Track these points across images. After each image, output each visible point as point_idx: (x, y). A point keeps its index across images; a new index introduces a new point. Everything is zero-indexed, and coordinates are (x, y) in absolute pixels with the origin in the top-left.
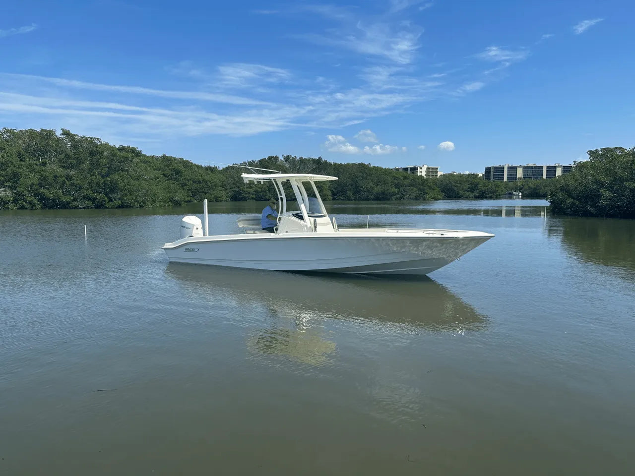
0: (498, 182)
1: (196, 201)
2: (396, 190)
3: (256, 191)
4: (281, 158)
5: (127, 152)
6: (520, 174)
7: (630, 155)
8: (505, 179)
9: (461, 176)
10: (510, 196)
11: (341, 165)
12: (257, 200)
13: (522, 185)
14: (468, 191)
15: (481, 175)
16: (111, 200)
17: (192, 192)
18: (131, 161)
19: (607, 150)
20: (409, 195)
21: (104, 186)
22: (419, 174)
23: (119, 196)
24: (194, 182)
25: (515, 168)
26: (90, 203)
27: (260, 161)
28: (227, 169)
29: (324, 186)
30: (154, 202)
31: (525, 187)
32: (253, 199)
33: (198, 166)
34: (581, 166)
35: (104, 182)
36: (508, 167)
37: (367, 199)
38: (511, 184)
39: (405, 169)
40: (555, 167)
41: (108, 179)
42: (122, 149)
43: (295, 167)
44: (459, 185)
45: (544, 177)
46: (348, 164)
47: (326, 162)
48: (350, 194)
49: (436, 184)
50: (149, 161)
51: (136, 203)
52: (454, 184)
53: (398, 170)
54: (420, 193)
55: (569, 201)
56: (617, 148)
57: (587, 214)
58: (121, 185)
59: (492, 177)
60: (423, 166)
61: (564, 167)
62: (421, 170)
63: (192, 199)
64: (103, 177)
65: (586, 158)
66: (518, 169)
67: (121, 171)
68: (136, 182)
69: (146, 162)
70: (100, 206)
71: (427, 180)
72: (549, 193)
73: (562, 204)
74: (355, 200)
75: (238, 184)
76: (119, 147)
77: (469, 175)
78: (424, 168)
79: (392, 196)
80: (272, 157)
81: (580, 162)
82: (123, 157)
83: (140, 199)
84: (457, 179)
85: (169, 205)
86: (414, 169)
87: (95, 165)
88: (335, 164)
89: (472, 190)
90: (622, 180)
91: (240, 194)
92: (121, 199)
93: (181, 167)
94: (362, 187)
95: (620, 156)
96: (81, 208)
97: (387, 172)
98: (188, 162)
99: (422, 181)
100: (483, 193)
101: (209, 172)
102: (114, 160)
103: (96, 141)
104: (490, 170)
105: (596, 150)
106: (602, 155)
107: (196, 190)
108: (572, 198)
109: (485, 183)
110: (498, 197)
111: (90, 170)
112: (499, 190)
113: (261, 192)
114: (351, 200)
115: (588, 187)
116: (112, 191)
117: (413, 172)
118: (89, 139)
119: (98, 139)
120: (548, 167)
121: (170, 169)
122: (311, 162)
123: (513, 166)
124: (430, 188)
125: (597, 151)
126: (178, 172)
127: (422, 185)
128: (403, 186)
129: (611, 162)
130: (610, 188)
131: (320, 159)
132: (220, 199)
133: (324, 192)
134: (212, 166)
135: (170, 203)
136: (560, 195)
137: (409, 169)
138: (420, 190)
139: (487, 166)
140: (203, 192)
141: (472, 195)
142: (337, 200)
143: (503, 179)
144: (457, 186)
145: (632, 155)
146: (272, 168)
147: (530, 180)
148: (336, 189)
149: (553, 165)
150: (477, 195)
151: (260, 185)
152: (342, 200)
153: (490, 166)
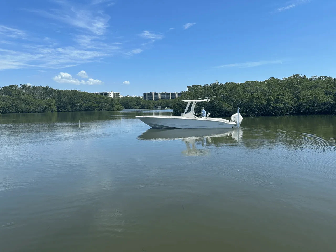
0: (150, 101)
2: (97, 105)
3: (3, 108)
4: (20, 86)
6: (160, 97)
8: (153, 100)
9: (132, 98)
10: (156, 108)
11: (62, 91)
12: (3, 113)
13: (161, 102)
14: (136, 105)
15: (142, 97)
19: (195, 86)
20: (104, 108)
22: (110, 96)
25: (157, 94)
29: (51, 103)
31: (162, 103)
36: (154, 94)
37: (80, 110)
38: (156, 102)
39: (102, 94)
40: (175, 94)
43: (31, 92)
44: (131, 102)
45: (171, 98)
46: (66, 90)
47: (51, 89)
48: (69, 108)
49: (119, 102)
53: (97, 94)
54: (111, 106)
56: (199, 85)
59: (147, 98)
60: (111, 92)
61: (179, 94)
62: (110, 94)
65: (187, 90)
66: (159, 94)
71: (114, 99)
72: (172, 106)
73: (178, 111)
74: (72, 111)
77: (136, 97)
78: (112, 94)
79: (94, 108)
80: (13, 85)
81: (184, 92)
84: (130, 99)
86: (106, 94)
88: (58, 90)
89: (138, 105)
94: (76, 104)
95: (200, 89)
97: (91, 95)
99: (111, 100)
100: (143, 106)
104: (146, 95)
105: (190, 86)
106: (193, 88)
109: (144, 101)
110: (150, 109)
112: (151, 105)
113: (6, 108)
114: (70, 111)
117: (106, 95)
120: (172, 94)
122: (42, 89)
123: (156, 93)
124: (116, 104)
127: (112, 102)
128: (101, 103)
129: (196, 91)
131: (47, 87)
133: (52, 107)
137: (104, 94)
138: (111, 105)
139: (144, 93)
141: (138, 107)
142: (60, 111)
143: (152, 99)
144: (130, 103)
145: (204, 88)
146: (14, 93)
147: (164, 100)
148: (59, 105)
149: (174, 93)
150: (140, 107)
151: (5, 104)
152: (64, 111)
153: (146, 93)
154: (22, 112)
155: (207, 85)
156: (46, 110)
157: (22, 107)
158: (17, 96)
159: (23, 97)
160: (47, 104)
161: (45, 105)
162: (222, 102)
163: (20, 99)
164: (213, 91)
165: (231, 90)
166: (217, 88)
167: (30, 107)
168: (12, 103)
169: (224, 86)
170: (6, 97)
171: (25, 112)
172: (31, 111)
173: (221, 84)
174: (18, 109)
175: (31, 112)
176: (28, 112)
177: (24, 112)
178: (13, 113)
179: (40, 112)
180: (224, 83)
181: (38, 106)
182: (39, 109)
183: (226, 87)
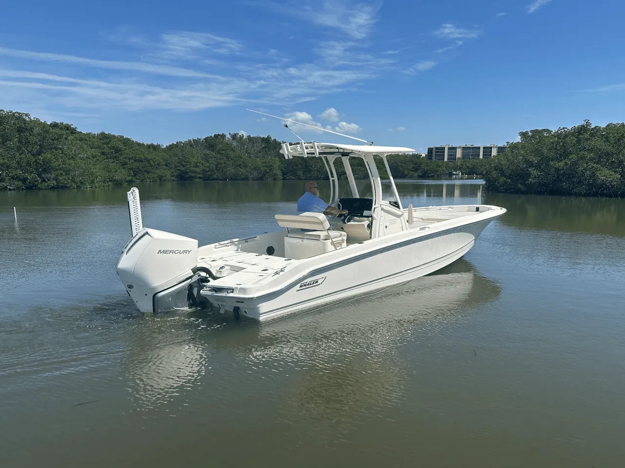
0: (440, 163)
1: (138, 181)
3: (204, 171)
4: (228, 136)
5: (60, 129)
6: (459, 154)
7: (555, 137)
8: (446, 159)
9: (405, 156)
10: (450, 176)
12: (204, 180)
13: (461, 165)
14: (412, 171)
15: (424, 155)
16: (44, 181)
17: (133, 171)
18: (66, 139)
19: (535, 132)
21: (36, 165)
23: (53, 176)
24: (135, 161)
25: (455, 149)
26: (20, 183)
27: (206, 139)
28: (170, 147)
29: (274, 165)
30: (92, 182)
31: (464, 167)
32: (200, 178)
33: (139, 144)
34: (514, 147)
35: (36, 161)
38: (451, 164)
40: (491, 148)
41: (40, 157)
42: (55, 125)
43: (244, 146)
44: (404, 165)
45: (481, 157)
47: (275, 141)
48: (300, 173)
50: (85, 139)
51: (73, 183)
52: (400, 164)
55: (502, 179)
56: (544, 130)
57: (518, 192)
58: (55, 164)
59: (434, 157)
61: (499, 148)
63: (134, 179)
64: (33, 155)
65: (518, 139)
66: (457, 149)
67: (54, 150)
68: (71, 161)
69: (81, 140)
70: (31, 188)
72: (484, 173)
73: (496, 182)
74: (305, 179)
75: (183, 163)
76: (51, 124)
77: (413, 155)
80: (219, 135)
81: (512, 143)
82: (57, 134)
83: (78, 179)
84: (402, 159)
85: (109, 185)
87: (24, 143)
89: (416, 170)
90: (548, 159)
91: (187, 173)
92: (56, 179)
93: (121, 146)
94: (312, 167)
95: (548, 137)
96: (10, 189)
98: (129, 140)
101: (151, 150)
102: (46, 137)
103: (24, 117)
104: (432, 150)
106: (531, 136)
107: (137, 169)
108: (505, 176)
109: (427, 163)
110: (439, 177)
111: (19, 149)
112: (441, 170)
113: (209, 171)
114: (302, 180)
115: (519, 166)
116: (44, 171)
118: (16, 114)
119: (27, 115)
120: (484, 148)
121: (108, 147)
122: (260, 141)
123: (453, 146)
125: (527, 133)
126: (117, 150)
129: (539, 142)
130: (538, 167)
131: (269, 138)
132: (163, 178)
133: (275, 172)
134: (155, 144)
135: (110, 183)
136: (494, 174)
139: (429, 147)
140: (145, 171)
141: (416, 174)
142: (287, 179)
143: (444, 160)
144: (402, 166)
145: (557, 136)
146: (219, 147)
147: (468, 160)
148: (285, 168)
149: (489, 145)
150: (420, 174)
151: (208, 164)
152: (293, 179)
153: (432, 147)
154: (231, 179)
155: (563, 128)
156: (265, 176)
157: (231, 170)
158: (224, 152)
159: (232, 154)
160: (266, 167)
161: (265, 168)
162: (595, 166)
163: (228, 158)
164: (577, 141)
165: (619, 140)
166: (587, 135)
167: (242, 171)
168: (218, 164)
169: (602, 132)
170: (209, 155)
171: (235, 180)
172: (243, 177)
173: (596, 127)
174: (225, 174)
175: (243, 179)
176: (238, 180)
177: (234, 178)
178: (218, 179)
179: (256, 180)
180: (603, 125)
181: (255, 169)
182: (255, 174)
183: (607, 133)
